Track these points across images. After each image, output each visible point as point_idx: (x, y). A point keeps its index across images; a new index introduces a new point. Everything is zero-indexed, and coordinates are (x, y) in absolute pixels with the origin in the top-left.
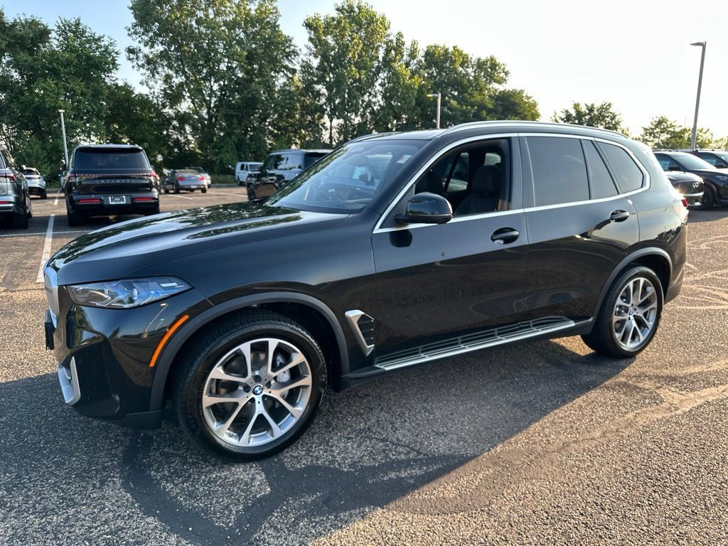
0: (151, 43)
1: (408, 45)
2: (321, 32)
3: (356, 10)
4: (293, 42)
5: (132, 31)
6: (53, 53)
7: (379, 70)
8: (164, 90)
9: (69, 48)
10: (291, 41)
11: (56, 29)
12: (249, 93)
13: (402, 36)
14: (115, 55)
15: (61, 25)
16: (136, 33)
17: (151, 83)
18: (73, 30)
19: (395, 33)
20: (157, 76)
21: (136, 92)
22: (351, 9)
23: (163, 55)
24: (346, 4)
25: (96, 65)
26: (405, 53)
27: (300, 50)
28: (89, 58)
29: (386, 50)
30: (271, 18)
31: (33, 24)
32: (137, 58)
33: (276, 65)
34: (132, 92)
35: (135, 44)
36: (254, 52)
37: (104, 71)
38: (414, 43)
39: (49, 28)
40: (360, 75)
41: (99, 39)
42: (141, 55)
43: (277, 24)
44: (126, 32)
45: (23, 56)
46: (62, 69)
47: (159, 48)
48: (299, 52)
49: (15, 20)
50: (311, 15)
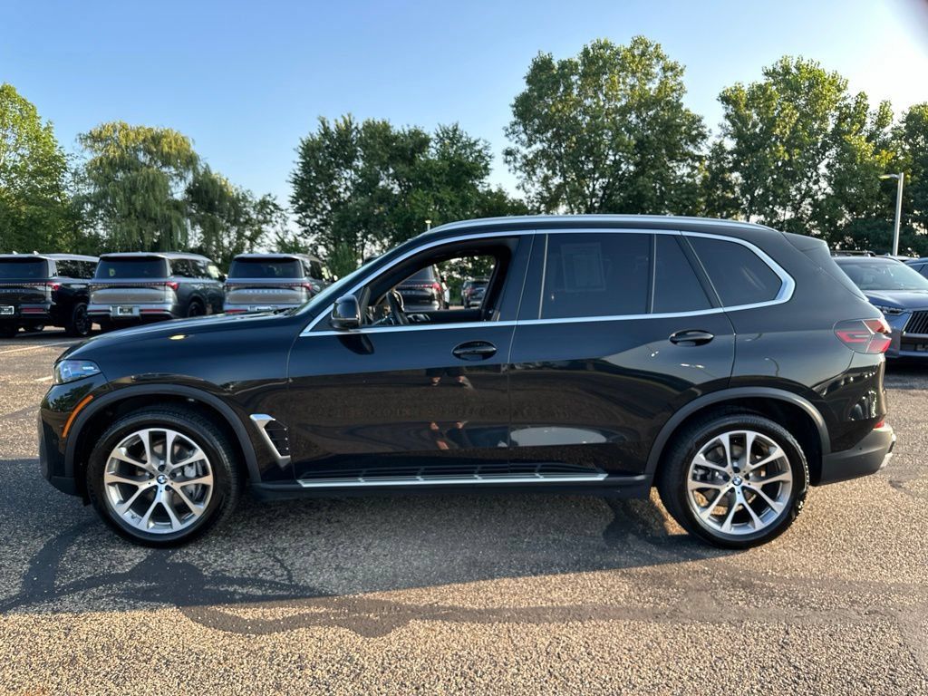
0: (531, 142)
1: (874, 107)
2: (742, 106)
3: (794, 71)
4: (703, 123)
5: (510, 130)
6: (428, 161)
7: (825, 147)
8: (540, 193)
9: (443, 155)
10: (700, 120)
11: (434, 137)
12: (634, 189)
13: (866, 98)
14: (489, 159)
15: (440, 132)
16: (514, 133)
17: (528, 187)
18: (452, 136)
19: (854, 94)
20: (534, 178)
21: (510, 197)
22: (787, 71)
23: (543, 153)
24: (779, 64)
25: (468, 172)
26: (868, 120)
27: (710, 131)
28: (461, 164)
29: (839, 118)
30: (672, 97)
31: (415, 134)
32: (515, 160)
33: (675, 153)
34: (505, 198)
35: (513, 146)
36: (645, 139)
37: (476, 177)
38: (885, 106)
39: (430, 137)
40: (791, 155)
41: (475, 144)
42: (519, 156)
43: (680, 101)
44: (504, 133)
45: (403, 168)
46: (434, 179)
47: (538, 146)
48: (708, 134)
49: (398, 133)
50: (730, 85)
